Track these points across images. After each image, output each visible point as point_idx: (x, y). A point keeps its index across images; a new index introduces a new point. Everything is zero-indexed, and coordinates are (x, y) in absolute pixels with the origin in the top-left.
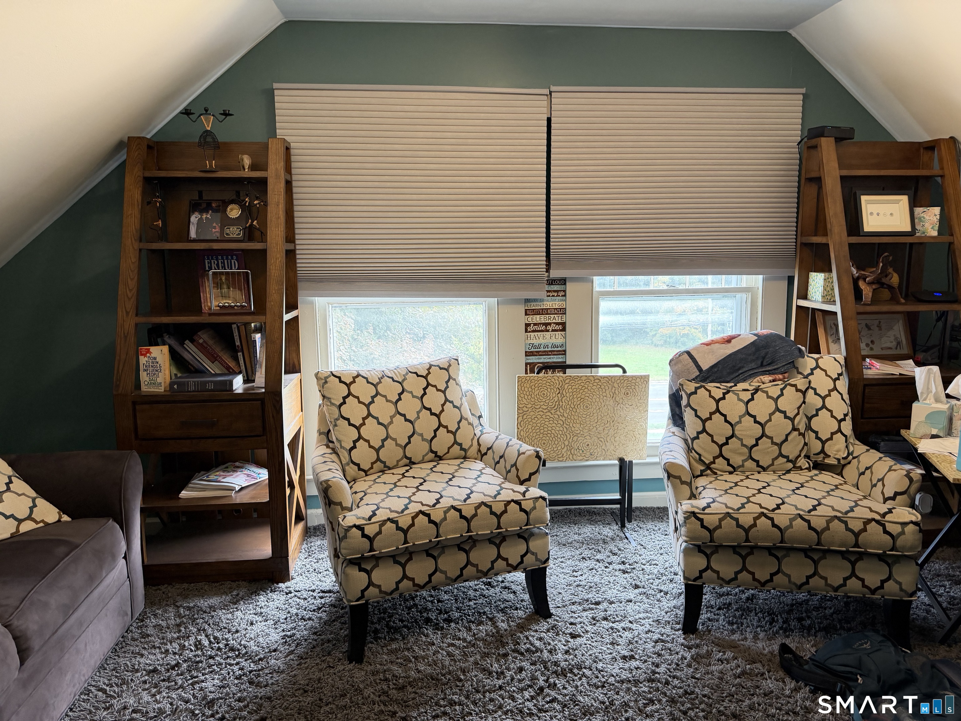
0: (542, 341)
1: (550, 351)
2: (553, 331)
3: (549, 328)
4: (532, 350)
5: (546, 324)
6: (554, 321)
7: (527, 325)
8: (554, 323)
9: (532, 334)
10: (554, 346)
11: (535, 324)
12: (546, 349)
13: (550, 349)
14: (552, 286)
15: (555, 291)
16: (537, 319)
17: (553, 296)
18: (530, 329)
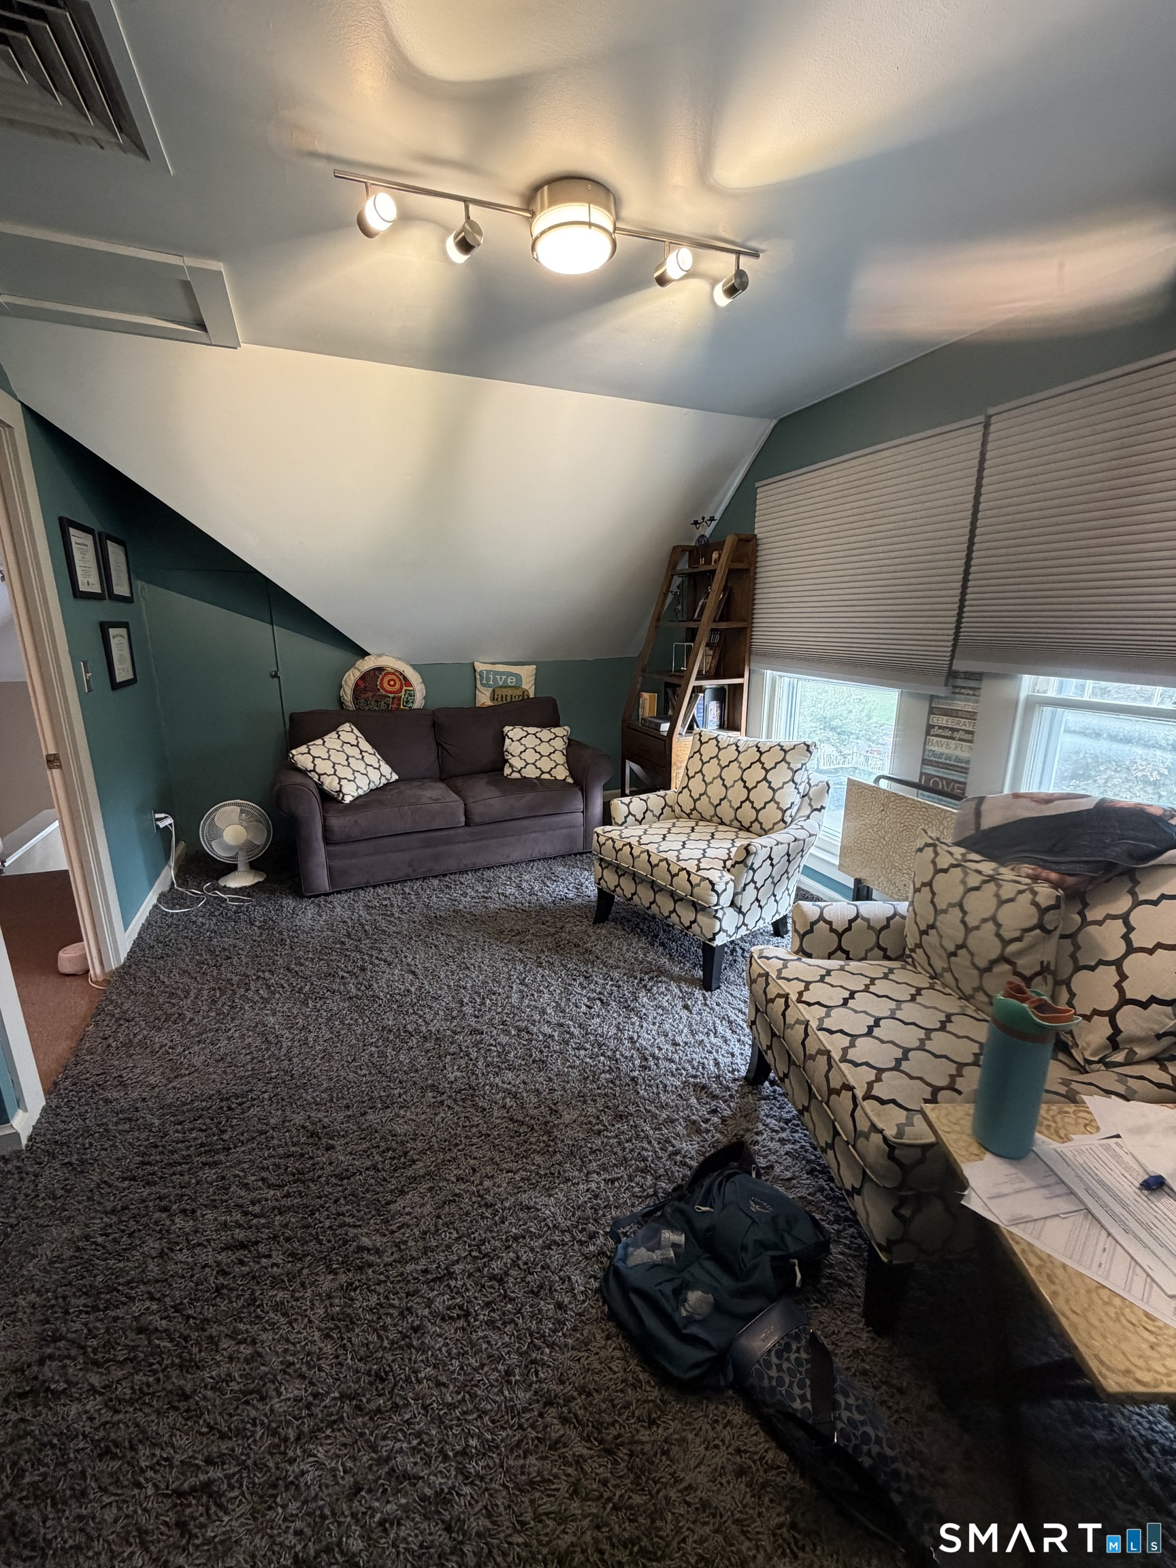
0: (944, 750)
1: (952, 765)
2: (960, 740)
3: (956, 735)
4: (932, 758)
5: (953, 730)
6: (964, 727)
7: (930, 727)
8: (964, 730)
9: (936, 739)
10: (958, 759)
11: (940, 727)
12: (948, 762)
13: (952, 763)
14: (969, 681)
15: (971, 688)
16: (943, 721)
17: (968, 694)
18: (935, 731)
